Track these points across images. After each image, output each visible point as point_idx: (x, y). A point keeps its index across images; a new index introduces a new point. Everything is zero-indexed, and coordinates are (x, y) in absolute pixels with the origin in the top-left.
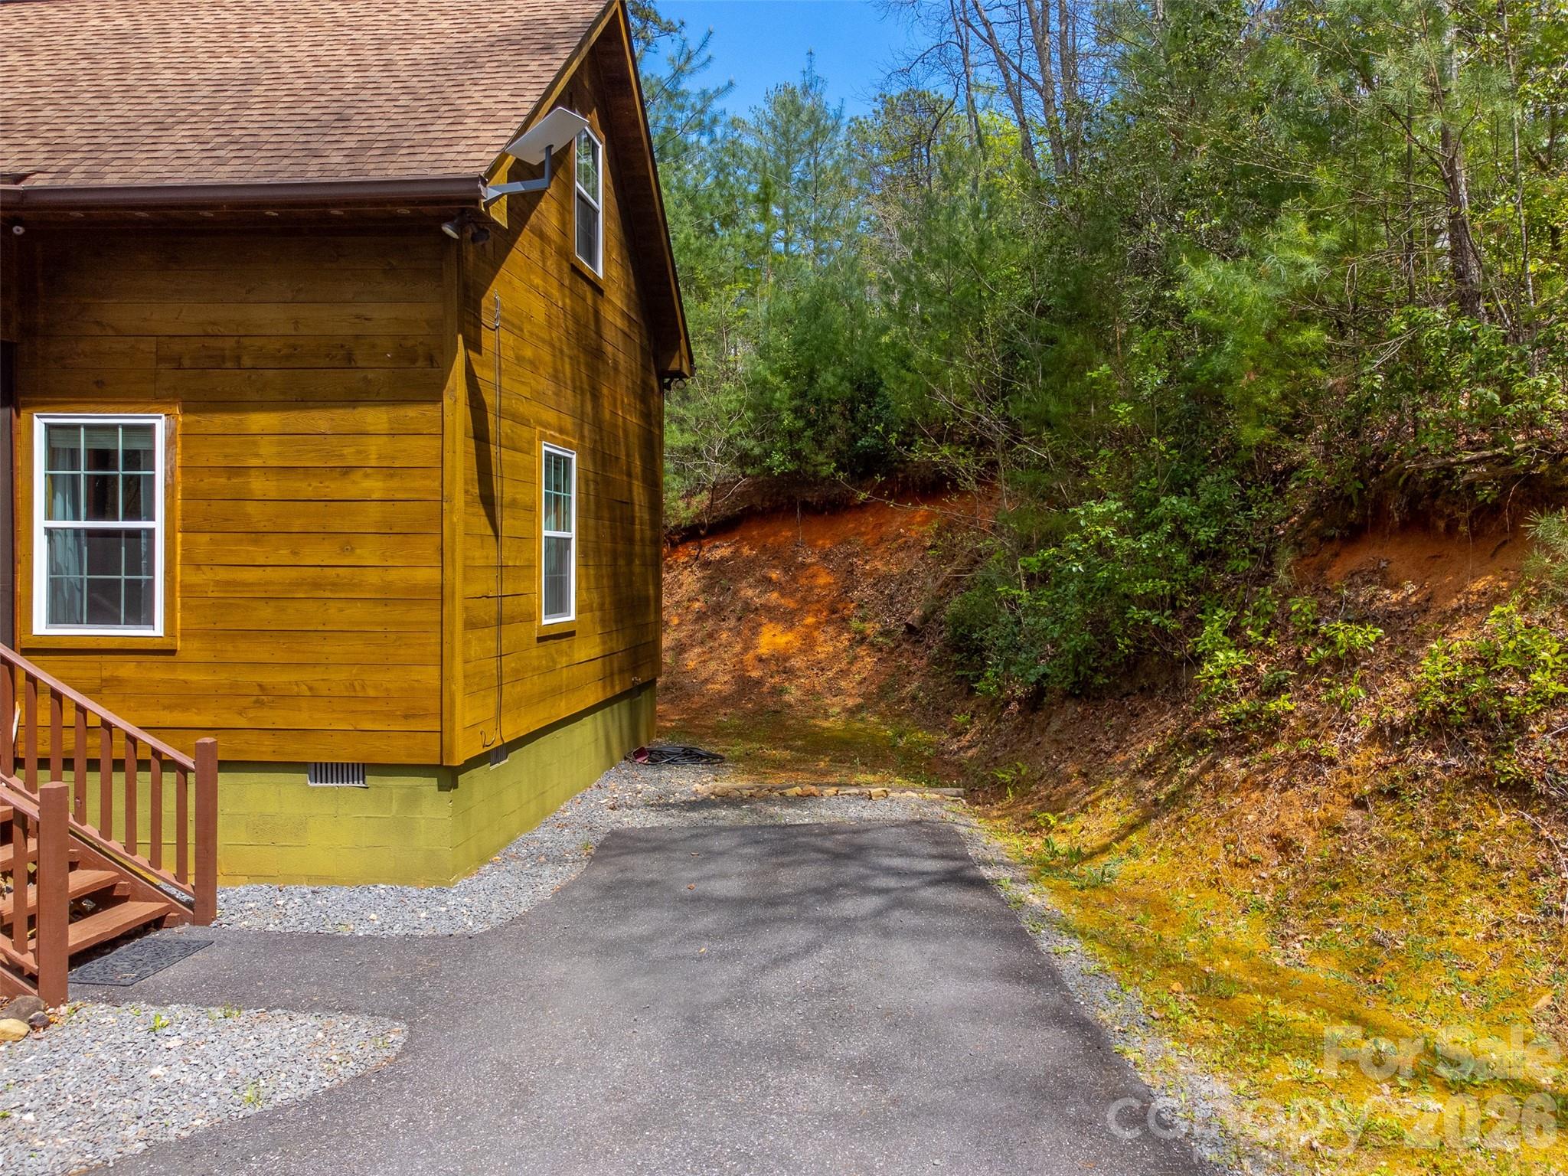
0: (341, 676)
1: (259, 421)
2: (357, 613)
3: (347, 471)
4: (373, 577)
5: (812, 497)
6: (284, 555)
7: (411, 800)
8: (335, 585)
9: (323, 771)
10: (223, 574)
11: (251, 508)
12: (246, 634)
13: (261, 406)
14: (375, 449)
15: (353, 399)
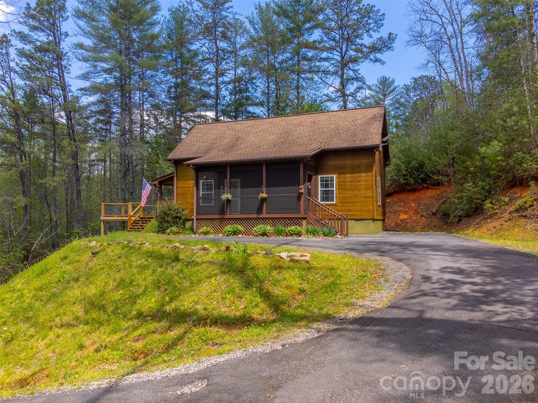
0: (359, 207)
1: (348, 175)
2: (361, 199)
3: (360, 181)
4: (363, 195)
6: (351, 192)
7: (369, 223)
8: (358, 196)
9: (357, 220)
10: (343, 195)
11: (347, 186)
12: (346, 202)
13: (348, 174)
14: (363, 178)
15: (360, 172)
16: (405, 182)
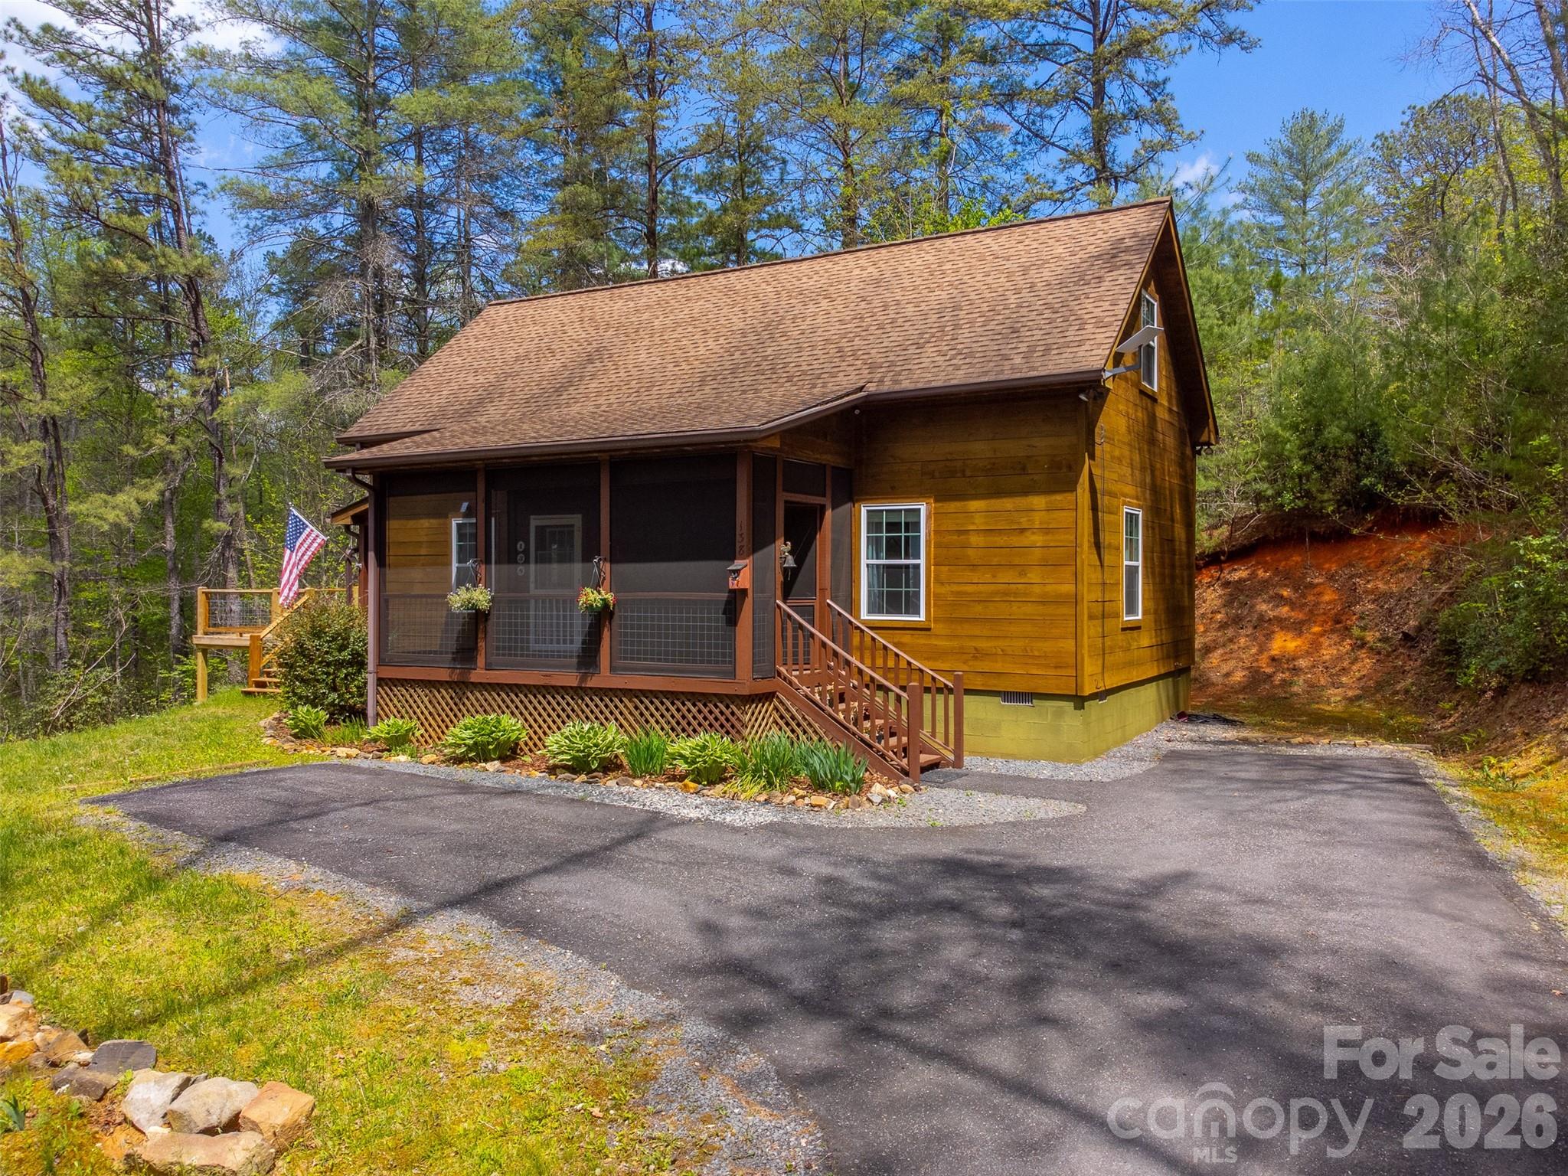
0: (1020, 643)
1: (975, 505)
2: (1029, 609)
3: (1022, 531)
4: (1037, 589)
5: (1320, 528)
6: (988, 577)
7: (1059, 714)
8: (1016, 594)
9: (1009, 696)
10: (955, 588)
11: (970, 552)
12: (967, 620)
13: (975, 497)
14: (1038, 518)
15: (1026, 491)
16: (1300, 503)
